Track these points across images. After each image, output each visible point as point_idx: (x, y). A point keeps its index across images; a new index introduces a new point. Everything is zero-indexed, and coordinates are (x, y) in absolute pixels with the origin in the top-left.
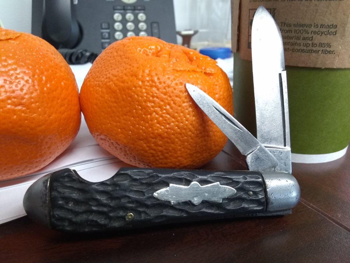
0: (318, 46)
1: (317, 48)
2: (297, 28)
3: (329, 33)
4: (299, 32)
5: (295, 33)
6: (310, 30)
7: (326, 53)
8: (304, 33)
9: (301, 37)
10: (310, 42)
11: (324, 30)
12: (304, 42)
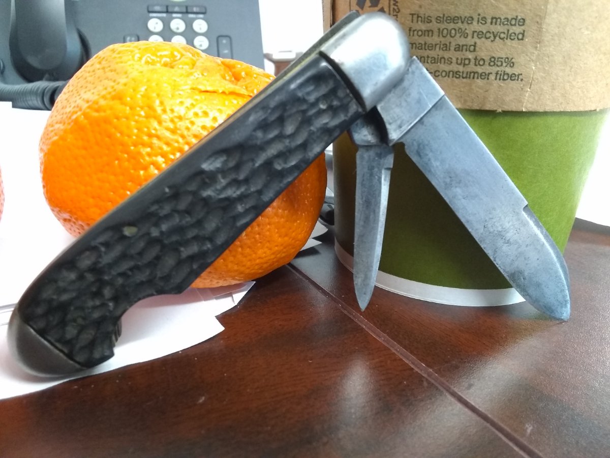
0: (487, 63)
1: (487, 69)
2: (442, 26)
3: (510, 36)
4: (447, 33)
5: (439, 36)
6: (470, 29)
7: (504, 80)
8: (458, 35)
9: (451, 45)
10: (471, 56)
11: (499, 28)
12: (459, 55)
